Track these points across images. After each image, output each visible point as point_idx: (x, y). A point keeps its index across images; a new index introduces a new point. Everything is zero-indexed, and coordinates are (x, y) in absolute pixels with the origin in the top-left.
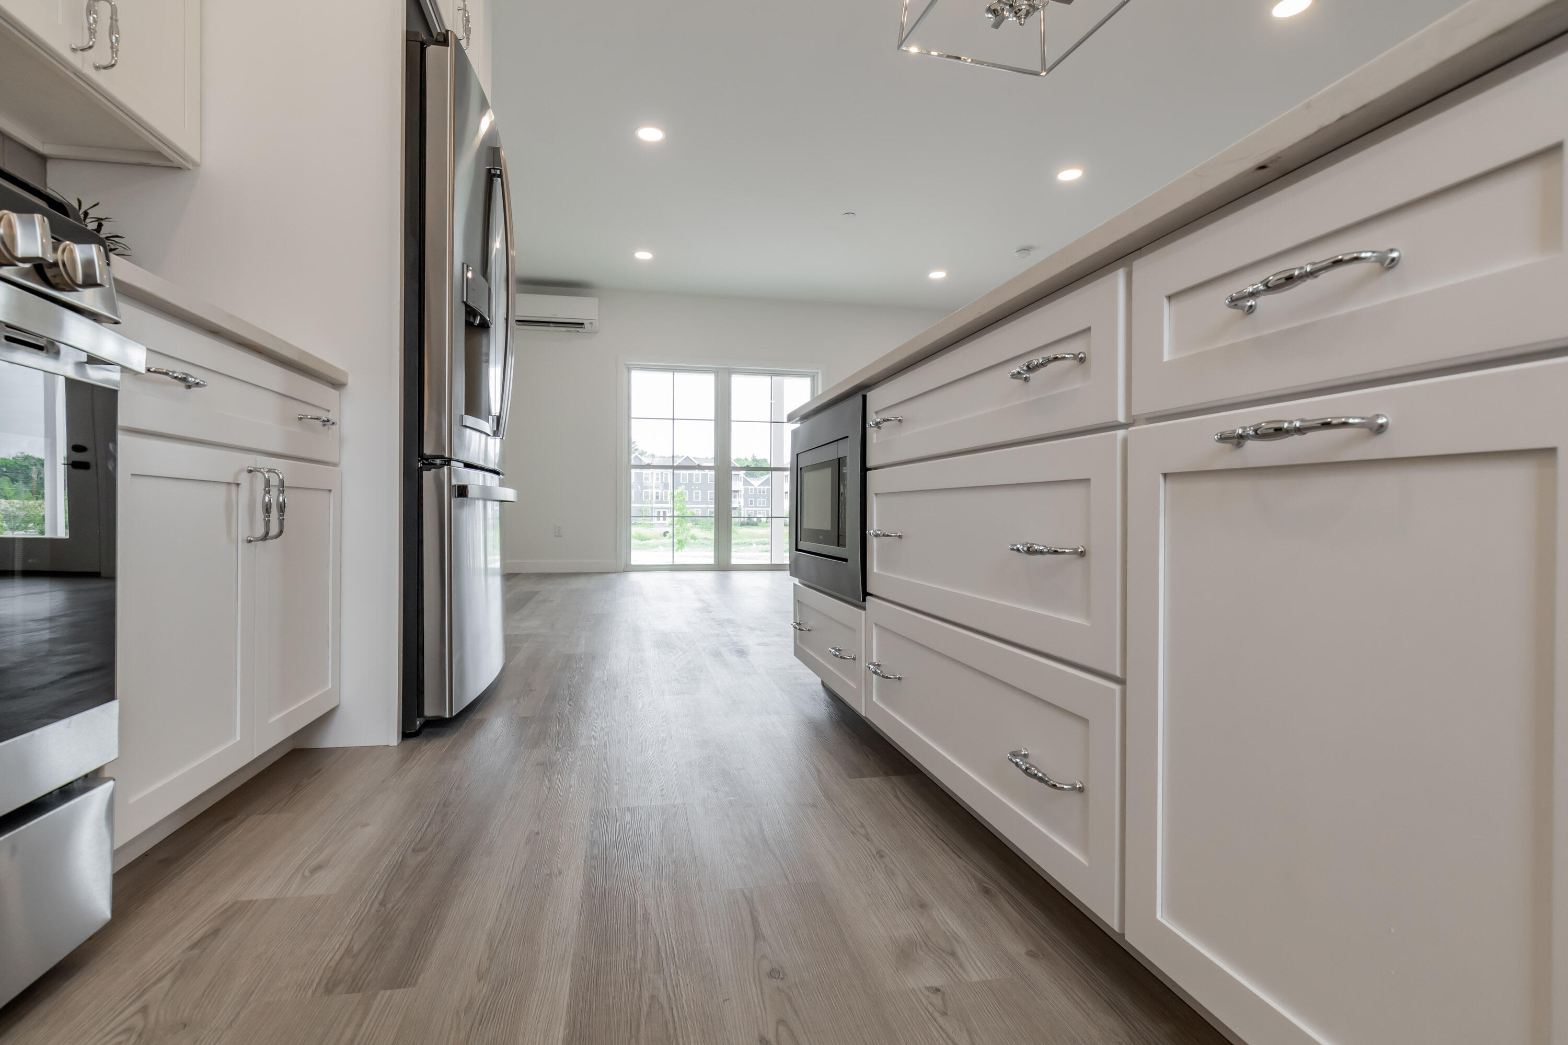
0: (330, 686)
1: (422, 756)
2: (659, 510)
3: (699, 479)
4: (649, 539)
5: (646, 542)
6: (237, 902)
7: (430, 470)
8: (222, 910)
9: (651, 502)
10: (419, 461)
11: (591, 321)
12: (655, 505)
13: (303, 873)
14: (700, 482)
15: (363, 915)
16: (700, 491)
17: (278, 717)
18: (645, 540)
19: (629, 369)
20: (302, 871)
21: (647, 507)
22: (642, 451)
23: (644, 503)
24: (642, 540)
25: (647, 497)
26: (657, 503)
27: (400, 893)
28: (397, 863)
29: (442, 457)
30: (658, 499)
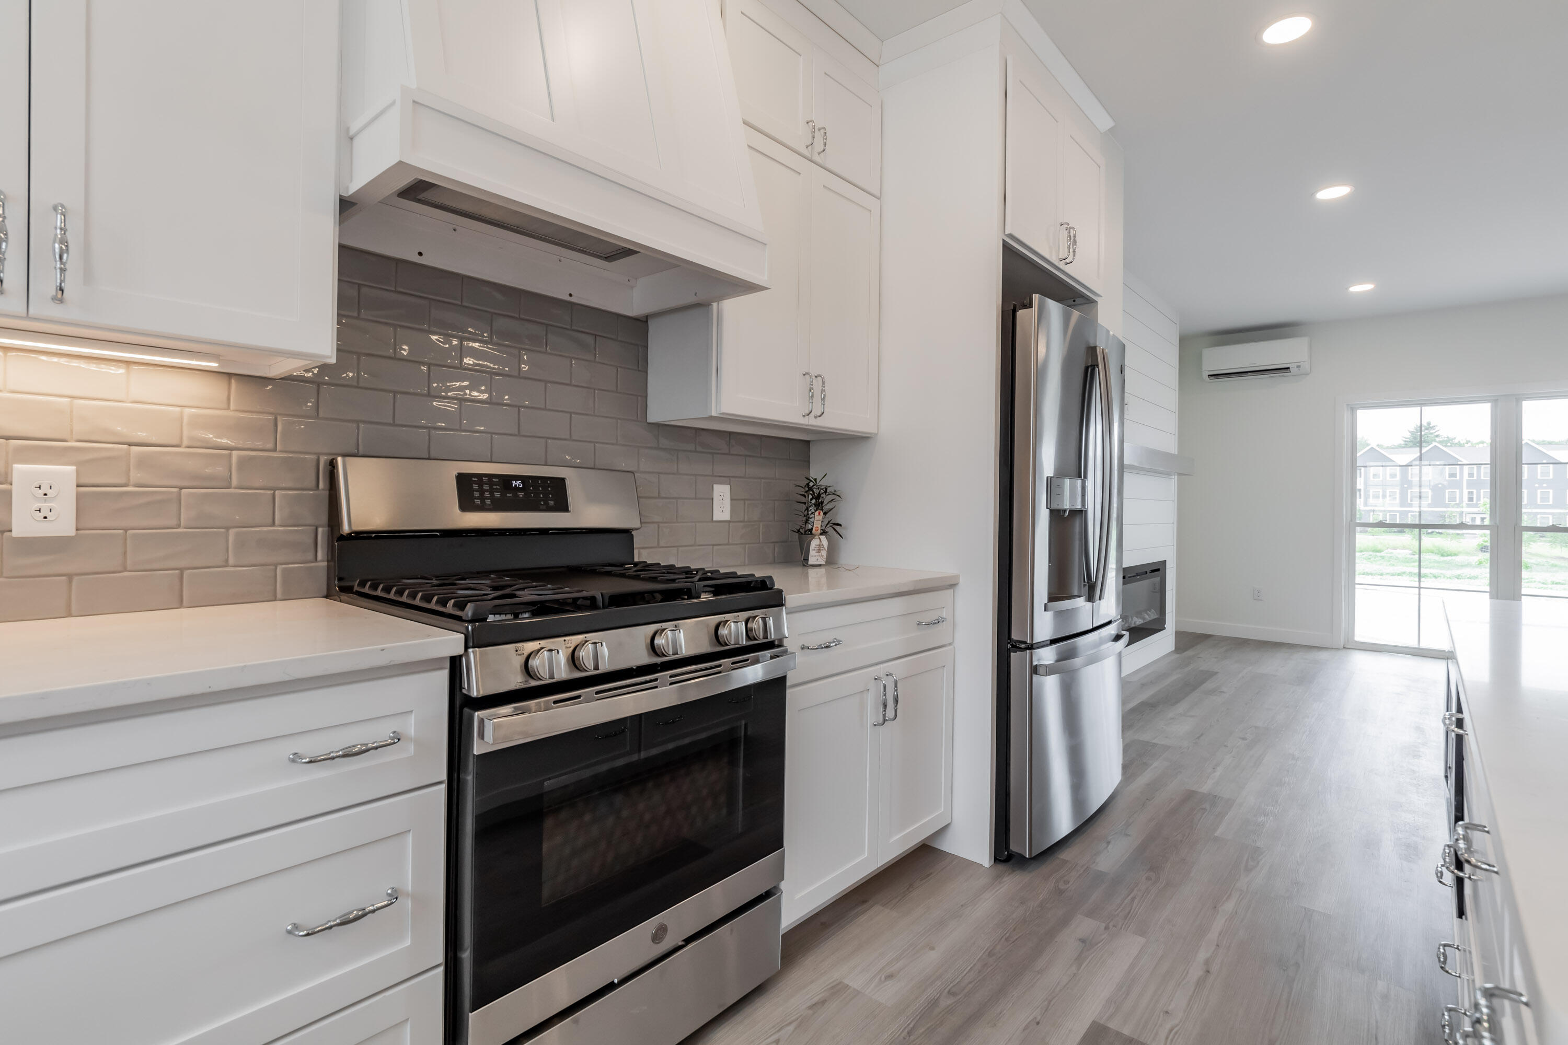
0: (942, 810)
1: (1001, 888)
2: (1474, 516)
3: (1549, 473)
4: (1455, 555)
5: (1449, 558)
6: (841, 982)
7: (1016, 652)
8: (832, 985)
9: (1458, 505)
10: (1009, 643)
11: (1299, 364)
12: (1466, 510)
13: (881, 977)
14: (1551, 477)
15: (895, 1037)
16: (1551, 491)
17: (897, 837)
18: (1448, 556)
19: (1353, 409)
20: (880, 976)
21: (1452, 512)
22: (1448, 437)
23: (1447, 506)
24: (1443, 555)
25: (1452, 499)
26: (1468, 506)
27: (923, 1030)
28: (934, 999)
29: (1025, 642)
30: (1473, 501)
